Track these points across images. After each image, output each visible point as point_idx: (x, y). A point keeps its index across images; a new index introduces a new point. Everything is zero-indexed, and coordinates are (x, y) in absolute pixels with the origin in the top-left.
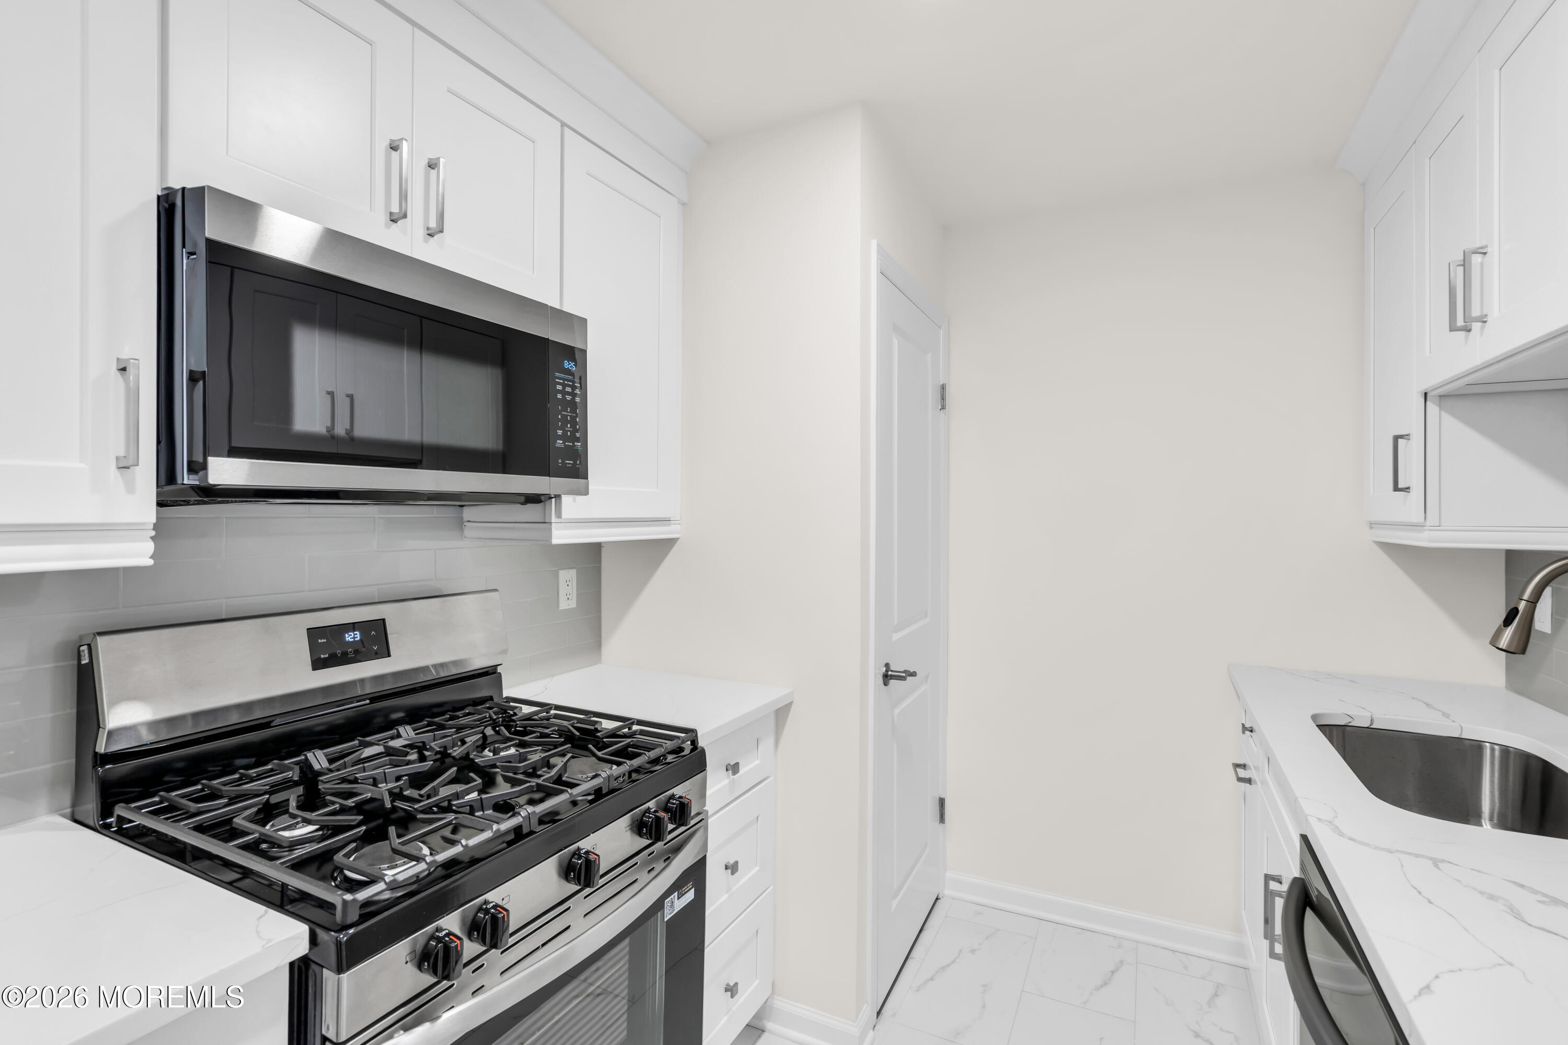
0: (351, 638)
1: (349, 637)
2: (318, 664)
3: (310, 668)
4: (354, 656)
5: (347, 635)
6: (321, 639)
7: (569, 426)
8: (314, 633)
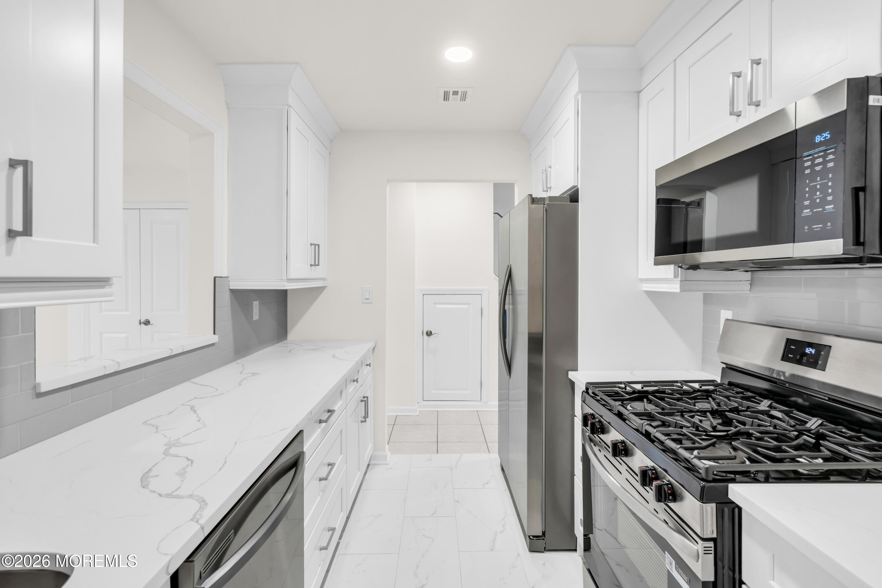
0: (809, 352)
1: (808, 350)
2: (785, 358)
3: (780, 358)
4: (805, 362)
5: (807, 349)
6: (793, 346)
7: (818, 193)
8: (789, 342)
